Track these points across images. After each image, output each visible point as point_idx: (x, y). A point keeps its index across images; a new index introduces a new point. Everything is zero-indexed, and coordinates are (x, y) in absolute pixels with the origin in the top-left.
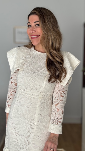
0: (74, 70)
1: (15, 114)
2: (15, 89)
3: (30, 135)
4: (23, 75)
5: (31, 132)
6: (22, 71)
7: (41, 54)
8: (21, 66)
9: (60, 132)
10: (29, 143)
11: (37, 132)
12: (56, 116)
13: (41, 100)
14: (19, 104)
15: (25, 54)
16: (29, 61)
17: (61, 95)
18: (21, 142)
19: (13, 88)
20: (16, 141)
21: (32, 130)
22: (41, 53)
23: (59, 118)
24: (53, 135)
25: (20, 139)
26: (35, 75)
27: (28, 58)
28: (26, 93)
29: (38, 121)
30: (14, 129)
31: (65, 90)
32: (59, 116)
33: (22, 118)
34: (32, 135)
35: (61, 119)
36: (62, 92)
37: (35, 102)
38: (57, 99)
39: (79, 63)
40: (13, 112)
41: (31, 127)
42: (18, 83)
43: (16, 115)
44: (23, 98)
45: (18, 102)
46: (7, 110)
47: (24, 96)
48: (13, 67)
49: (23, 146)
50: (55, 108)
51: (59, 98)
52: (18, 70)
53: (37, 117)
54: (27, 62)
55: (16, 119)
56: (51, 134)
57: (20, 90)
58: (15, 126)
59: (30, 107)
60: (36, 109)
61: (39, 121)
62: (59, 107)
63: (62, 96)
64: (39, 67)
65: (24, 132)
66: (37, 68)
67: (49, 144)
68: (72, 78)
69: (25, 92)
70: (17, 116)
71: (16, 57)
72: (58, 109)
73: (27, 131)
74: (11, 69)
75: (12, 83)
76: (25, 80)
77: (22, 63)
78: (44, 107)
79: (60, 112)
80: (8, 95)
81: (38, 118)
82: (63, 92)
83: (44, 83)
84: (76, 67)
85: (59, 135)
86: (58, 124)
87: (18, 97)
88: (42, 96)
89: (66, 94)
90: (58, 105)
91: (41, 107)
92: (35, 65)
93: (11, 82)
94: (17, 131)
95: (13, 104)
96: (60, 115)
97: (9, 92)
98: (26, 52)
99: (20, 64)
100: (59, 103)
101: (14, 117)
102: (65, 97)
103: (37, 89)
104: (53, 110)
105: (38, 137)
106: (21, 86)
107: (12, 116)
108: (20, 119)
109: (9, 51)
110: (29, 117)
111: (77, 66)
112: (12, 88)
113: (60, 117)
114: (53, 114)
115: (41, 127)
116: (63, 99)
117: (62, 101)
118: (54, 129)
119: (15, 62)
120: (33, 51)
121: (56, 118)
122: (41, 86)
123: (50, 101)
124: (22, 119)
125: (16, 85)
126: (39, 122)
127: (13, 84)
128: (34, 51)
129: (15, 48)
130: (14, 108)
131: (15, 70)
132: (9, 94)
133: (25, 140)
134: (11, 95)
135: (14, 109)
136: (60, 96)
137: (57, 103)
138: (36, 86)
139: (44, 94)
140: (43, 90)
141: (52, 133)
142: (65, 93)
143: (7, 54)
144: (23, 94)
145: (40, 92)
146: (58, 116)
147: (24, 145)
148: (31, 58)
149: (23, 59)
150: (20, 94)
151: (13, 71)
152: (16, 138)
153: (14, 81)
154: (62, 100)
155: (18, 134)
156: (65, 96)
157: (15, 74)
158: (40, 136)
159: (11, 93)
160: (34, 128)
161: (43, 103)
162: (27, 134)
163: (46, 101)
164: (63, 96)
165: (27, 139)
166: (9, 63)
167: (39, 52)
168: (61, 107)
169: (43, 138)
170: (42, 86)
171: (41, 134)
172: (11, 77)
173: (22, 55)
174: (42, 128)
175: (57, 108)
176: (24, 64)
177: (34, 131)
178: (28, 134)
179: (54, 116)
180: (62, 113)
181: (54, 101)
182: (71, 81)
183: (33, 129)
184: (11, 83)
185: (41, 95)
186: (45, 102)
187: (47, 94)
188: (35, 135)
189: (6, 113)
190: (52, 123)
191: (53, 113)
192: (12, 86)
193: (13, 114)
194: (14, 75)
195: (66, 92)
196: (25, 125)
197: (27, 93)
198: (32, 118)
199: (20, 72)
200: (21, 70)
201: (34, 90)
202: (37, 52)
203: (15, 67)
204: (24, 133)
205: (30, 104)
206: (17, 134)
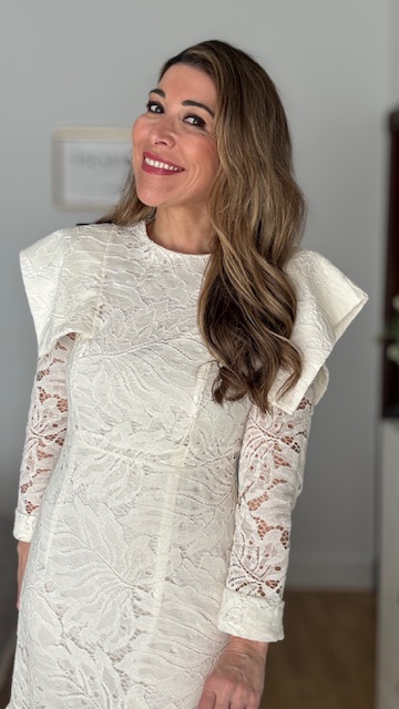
0: (338, 337)
1: (62, 545)
2: (61, 427)
3: (129, 647)
4: (96, 359)
5: (138, 632)
6: (90, 340)
7: (178, 261)
8: (83, 319)
9: (271, 630)
10: (125, 685)
11: (165, 632)
12: (254, 555)
13: (180, 480)
14: (76, 500)
15: (102, 260)
16: (122, 292)
17: (276, 457)
18: (87, 678)
19: (50, 421)
20: (63, 673)
21: (140, 623)
22: (179, 256)
23: (268, 563)
24: (238, 648)
25: (84, 666)
26: (150, 360)
27: (120, 278)
28: (109, 448)
29: (167, 579)
30: (55, 619)
31: (295, 431)
32: (267, 556)
33: (93, 567)
34: (141, 647)
35: (278, 569)
36: (280, 441)
37: (152, 489)
38: (257, 474)
39: (359, 301)
40: (51, 536)
41: (135, 607)
42: (74, 400)
43: (65, 549)
44: (94, 468)
45: (75, 487)
46: (23, 530)
47: (99, 462)
48: (49, 325)
49: (96, 695)
50: (248, 517)
51: (269, 471)
52: (72, 336)
53: (162, 559)
54: (114, 297)
55: (67, 569)
56: (230, 640)
57: (80, 433)
58: (61, 602)
59: (131, 512)
60: (158, 524)
61: (175, 581)
62: (267, 513)
63: (281, 460)
64: (168, 325)
65: (104, 631)
66: (161, 326)
67: (223, 690)
68: (327, 375)
69: (106, 440)
70: (68, 555)
71: (60, 275)
72: (262, 521)
73: (116, 624)
74: (39, 331)
75: (43, 397)
76: (102, 383)
77: (90, 302)
78: (195, 512)
79: (274, 538)
80: (26, 457)
81: (169, 562)
82: (288, 440)
83: (196, 398)
84: (348, 323)
85: (271, 645)
86: (263, 595)
87: (72, 465)
88: (184, 459)
89: (303, 453)
90: (264, 504)
91: (183, 511)
92: (152, 313)
93: (38, 392)
94: (69, 625)
95: (50, 497)
96: (275, 552)
97: (31, 442)
98: (111, 253)
99: (80, 309)
100: (269, 493)
101: (55, 559)
102: (294, 465)
103: (160, 426)
104: (239, 527)
105: (172, 657)
106: (83, 411)
107: (48, 553)
108: (85, 570)
109: (31, 248)
110: (125, 562)
111: (353, 317)
112: (43, 422)
113: (272, 562)
114: (239, 546)
115: (182, 608)
116: (285, 476)
117: (281, 484)
118: (242, 616)
119: (56, 299)
120: (143, 244)
121: (252, 568)
122: (179, 415)
123: (224, 481)
124: (94, 570)
125: (63, 406)
126: (172, 582)
127: (52, 404)
128: (145, 248)
129: (58, 234)
130: (53, 517)
131: (57, 337)
132: (30, 450)
133: (110, 667)
134: (41, 455)
135: (53, 523)
136: (271, 463)
137: (259, 493)
138: (156, 415)
139: (195, 451)
140: (187, 431)
141: (236, 634)
142: (293, 447)
143: (22, 259)
144: (97, 449)
145: (178, 443)
146: (261, 558)
147: (104, 693)
148: (131, 278)
149: (96, 282)
150: (84, 453)
151: (49, 339)
152: (66, 662)
153: (56, 388)
154: (282, 481)
155: (73, 639)
156: (296, 459)
157: (58, 354)
158: (179, 649)
159: (40, 448)
160: (149, 614)
161: (192, 494)
162: (115, 641)
163: (206, 482)
164: (285, 461)
165: (117, 665)
166: (30, 302)
167: (169, 252)
168: (278, 511)
169: (191, 658)
170: (184, 412)
171: (183, 641)
172: (41, 368)
173: (93, 267)
174: (189, 613)
175: (256, 516)
176: (101, 307)
177: (150, 625)
178: (122, 643)
179: (246, 553)
180: (282, 540)
181: (243, 483)
182: (326, 388)
183: (143, 614)
184: (42, 400)
185: (181, 456)
186: (201, 487)
187: (211, 448)
188: (152, 646)
189: (17, 541)
190: (236, 587)
191: (242, 543)
192: (45, 412)
193: (49, 544)
194: (55, 360)
195: (302, 442)
196: (107, 598)
197: (114, 444)
198: (141, 567)
199: (81, 348)
200: (86, 336)
201: (148, 431)
202: (161, 250)
203: (58, 322)
204: (104, 637)
205: (130, 501)
206: (69, 643)
